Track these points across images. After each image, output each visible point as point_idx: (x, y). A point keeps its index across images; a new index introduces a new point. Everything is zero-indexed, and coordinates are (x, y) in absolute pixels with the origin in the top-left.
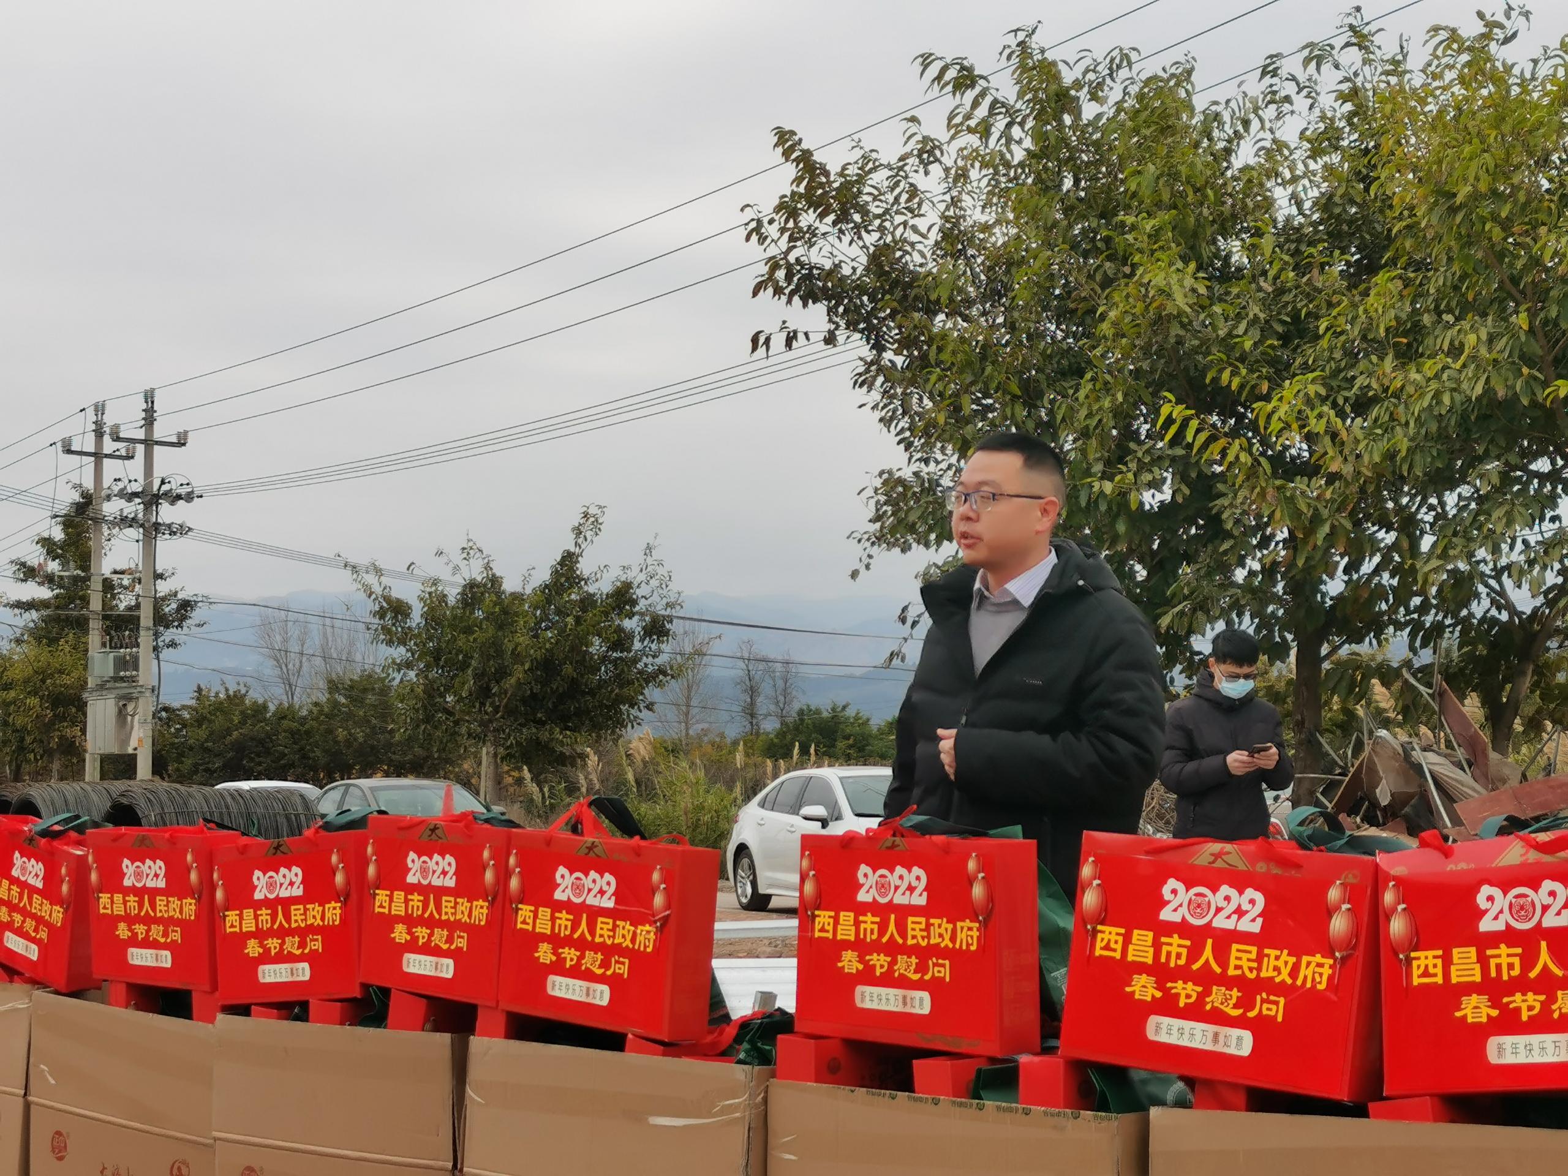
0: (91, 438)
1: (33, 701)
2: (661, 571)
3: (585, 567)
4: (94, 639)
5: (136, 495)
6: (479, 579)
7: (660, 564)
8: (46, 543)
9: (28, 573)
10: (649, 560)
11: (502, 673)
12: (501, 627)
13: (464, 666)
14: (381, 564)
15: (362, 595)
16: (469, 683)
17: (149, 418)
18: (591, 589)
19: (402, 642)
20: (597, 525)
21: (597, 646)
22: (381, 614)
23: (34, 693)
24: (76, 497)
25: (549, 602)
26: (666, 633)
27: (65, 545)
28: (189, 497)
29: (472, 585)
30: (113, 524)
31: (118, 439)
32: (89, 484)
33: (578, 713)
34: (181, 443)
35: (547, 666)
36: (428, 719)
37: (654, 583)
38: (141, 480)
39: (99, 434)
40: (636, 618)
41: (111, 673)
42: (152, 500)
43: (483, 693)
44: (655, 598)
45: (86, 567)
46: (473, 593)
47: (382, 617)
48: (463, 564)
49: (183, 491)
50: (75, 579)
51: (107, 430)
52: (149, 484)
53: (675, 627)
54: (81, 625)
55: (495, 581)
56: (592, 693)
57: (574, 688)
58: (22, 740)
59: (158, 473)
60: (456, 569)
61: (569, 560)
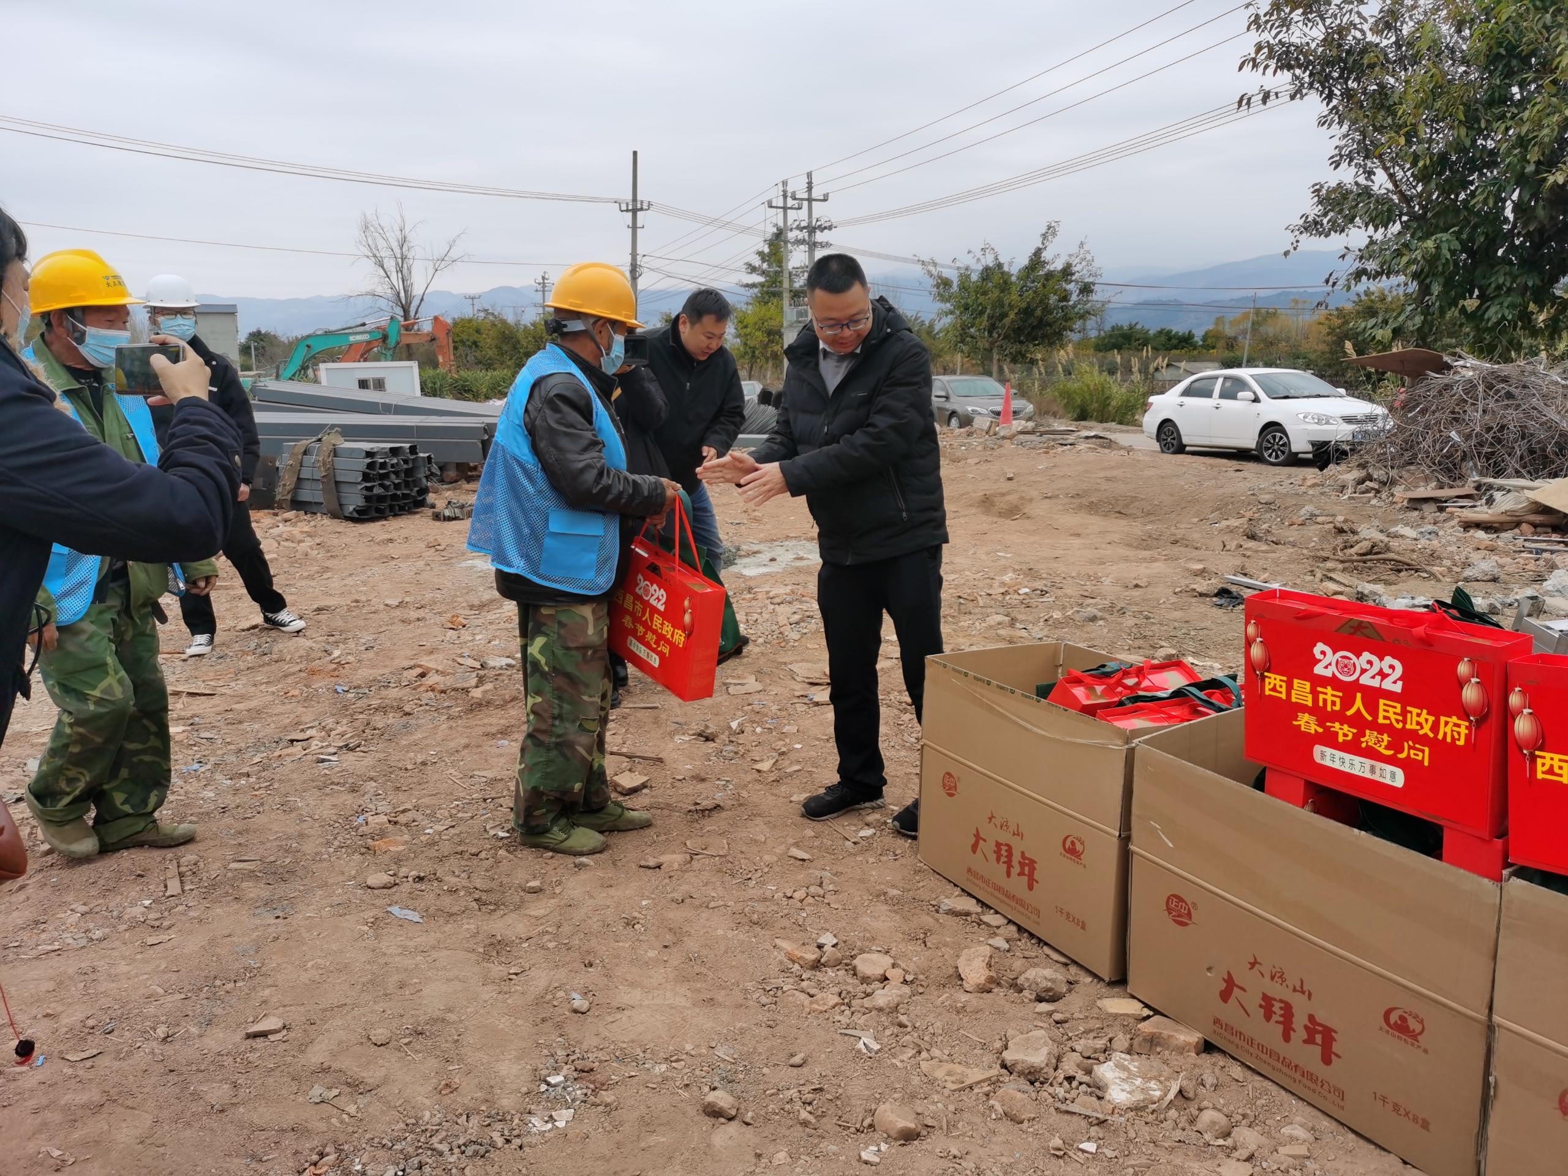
0: (781, 199)
1: (758, 334)
2: (1089, 257)
3: (1046, 255)
4: (786, 301)
5: (804, 228)
6: (991, 265)
7: (1088, 252)
8: (761, 254)
9: (753, 269)
10: (1082, 251)
11: (1004, 315)
12: (1002, 291)
13: (982, 313)
14: (937, 261)
15: (927, 276)
16: (984, 321)
17: (810, 188)
18: (1051, 267)
19: (948, 300)
20: (1054, 234)
21: (1053, 299)
22: (938, 286)
23: (759, 329)
24: (775, 230)
25: (1028, 277)
26: (1092, 291)
27: (770, 254)
28: (830, 228)
29: (987, 269)
30: (793, 243)
31: (795, 199)
32: (781, 224)
33: (1044, 336)
34: (825, 200)
35: (1027, 312)
36: (962, 341)
37: (1084, 263)
38: (806, 219)
39: (785, 196)
40: (1073, 284)
41: (795, 319)
42: (812, 230)
43: (992, 328)
44: (1085, 272)
45: (780, 267)
46: (987, 273)
47: (938, 288)
48: (982, 258)
49: (827, 224)
50: (776, 272)
51: (789, 195)
52: (810, 223)
53: (1096, 288)
54: (778, 295)
55: (1000, 266)
56: (1050, 325)
57: (1042, 323)
58: (754, 352)
59: (815, 216)
60: (979, 260)
61: (1038, 252)
